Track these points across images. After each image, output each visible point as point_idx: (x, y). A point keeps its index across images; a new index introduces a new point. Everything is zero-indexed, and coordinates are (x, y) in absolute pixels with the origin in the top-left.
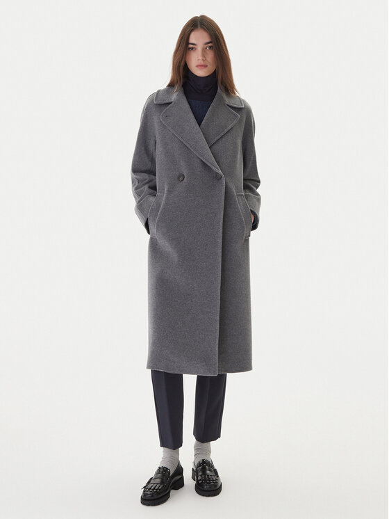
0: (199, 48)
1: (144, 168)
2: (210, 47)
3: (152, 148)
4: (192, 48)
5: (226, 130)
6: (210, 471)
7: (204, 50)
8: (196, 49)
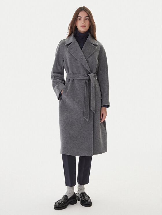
0: (83, 19)
1: (58, 72)
2: (87, 19)
3: (61, 63)
4: (79, 19)
5: (91, 54)
6: (86, 196)
7: (85, 20)
8: (81, 19)
